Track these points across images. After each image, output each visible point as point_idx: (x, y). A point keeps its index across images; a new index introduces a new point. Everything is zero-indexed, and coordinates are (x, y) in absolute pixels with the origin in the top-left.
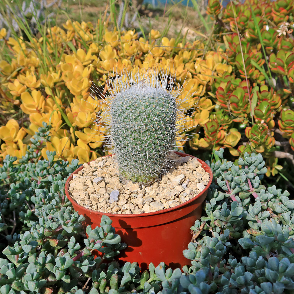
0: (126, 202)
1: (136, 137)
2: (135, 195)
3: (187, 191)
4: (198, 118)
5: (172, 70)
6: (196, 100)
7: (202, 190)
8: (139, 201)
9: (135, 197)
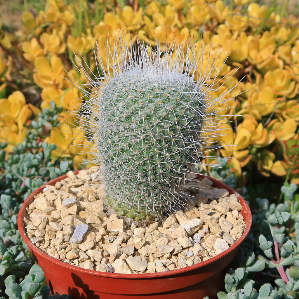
0: (92, 246)
1: (126, 147)
2: (111, 238)
3: (196, 249)
4: (279, 129)
5: (253, 54)
6: (279, 102)
7: (220, 253)
8: (112, 249)
9: (110, 240)
